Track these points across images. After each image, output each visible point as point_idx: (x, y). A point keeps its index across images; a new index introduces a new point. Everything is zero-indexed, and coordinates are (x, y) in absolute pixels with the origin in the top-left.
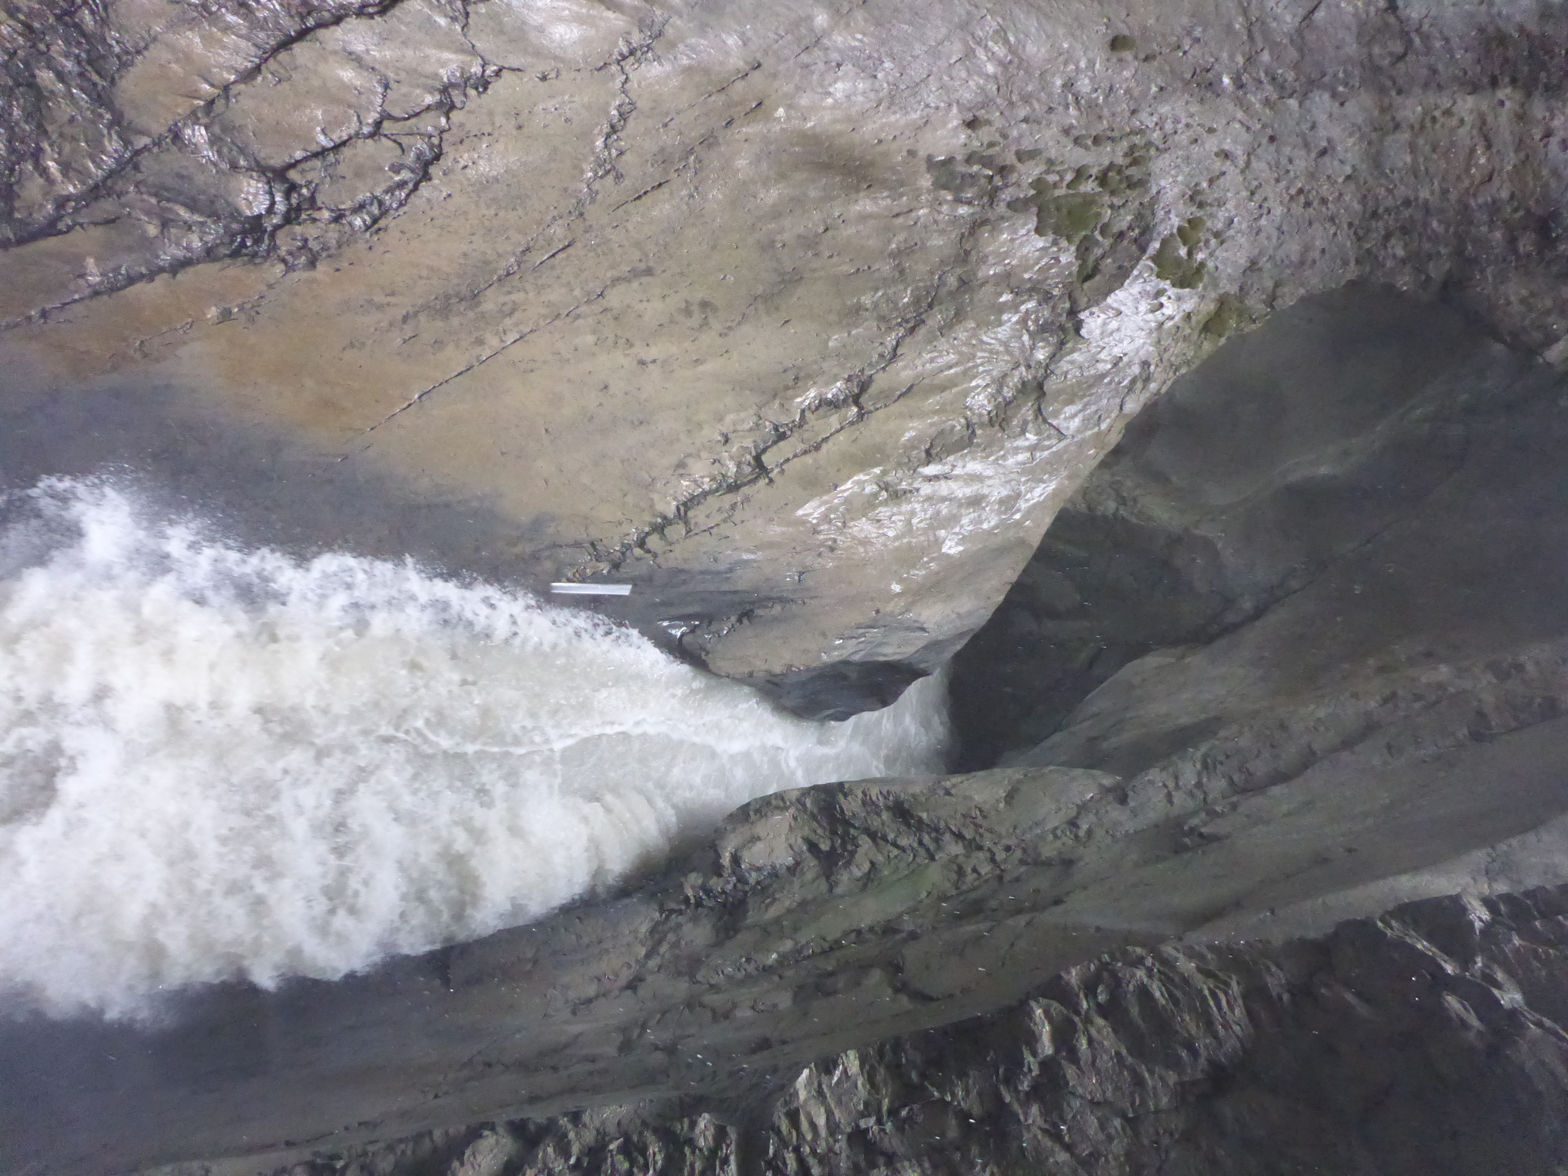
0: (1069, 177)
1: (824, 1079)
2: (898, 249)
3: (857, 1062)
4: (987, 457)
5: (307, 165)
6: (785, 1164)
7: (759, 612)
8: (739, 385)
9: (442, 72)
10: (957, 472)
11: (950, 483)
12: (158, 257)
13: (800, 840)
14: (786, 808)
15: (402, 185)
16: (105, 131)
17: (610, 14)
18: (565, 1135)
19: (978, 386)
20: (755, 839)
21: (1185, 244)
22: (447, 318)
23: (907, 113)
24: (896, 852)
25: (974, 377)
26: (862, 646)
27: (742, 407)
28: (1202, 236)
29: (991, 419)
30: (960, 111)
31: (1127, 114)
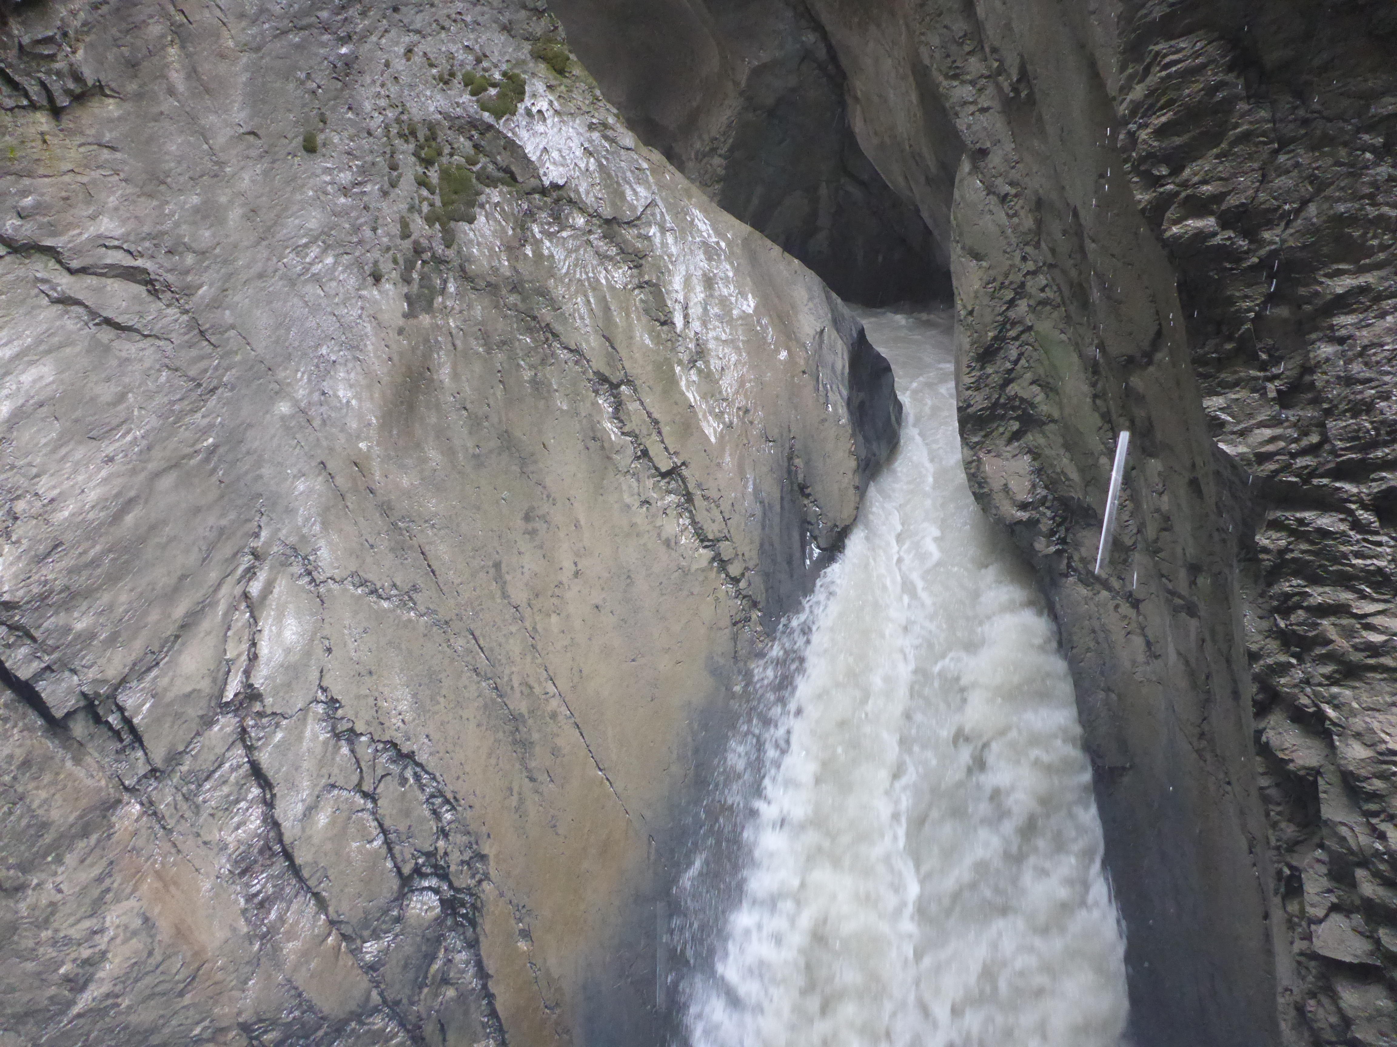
0: (425, 193)
1: (1228, 428)
2: (483, 346)
3: (1215, 398)
4: (669, 271)
5: (399, 859)
6: (1307, 467)
7: (800, 477)
8: (599, 490)
9: (322, 738)
10: (681, 297)
11: (691, 304)
12: (474, 989)
13: (1008, 448)
14: (979, 460)
15: (417, 777)
16: (366, 1028)
17: (276, 591)
18: (1269, 666)
19: (606, 278)
20: (1006, 489)
21: (486, 90)
22: (531, 743)
23: (366, 334)
24: (1023, 362)
25: (598, 281)
26: (834, 387)
27: (618, 488)
28: (479, 74)
29: (636, 267)
30: (365, 288)
31: (371, 139)
